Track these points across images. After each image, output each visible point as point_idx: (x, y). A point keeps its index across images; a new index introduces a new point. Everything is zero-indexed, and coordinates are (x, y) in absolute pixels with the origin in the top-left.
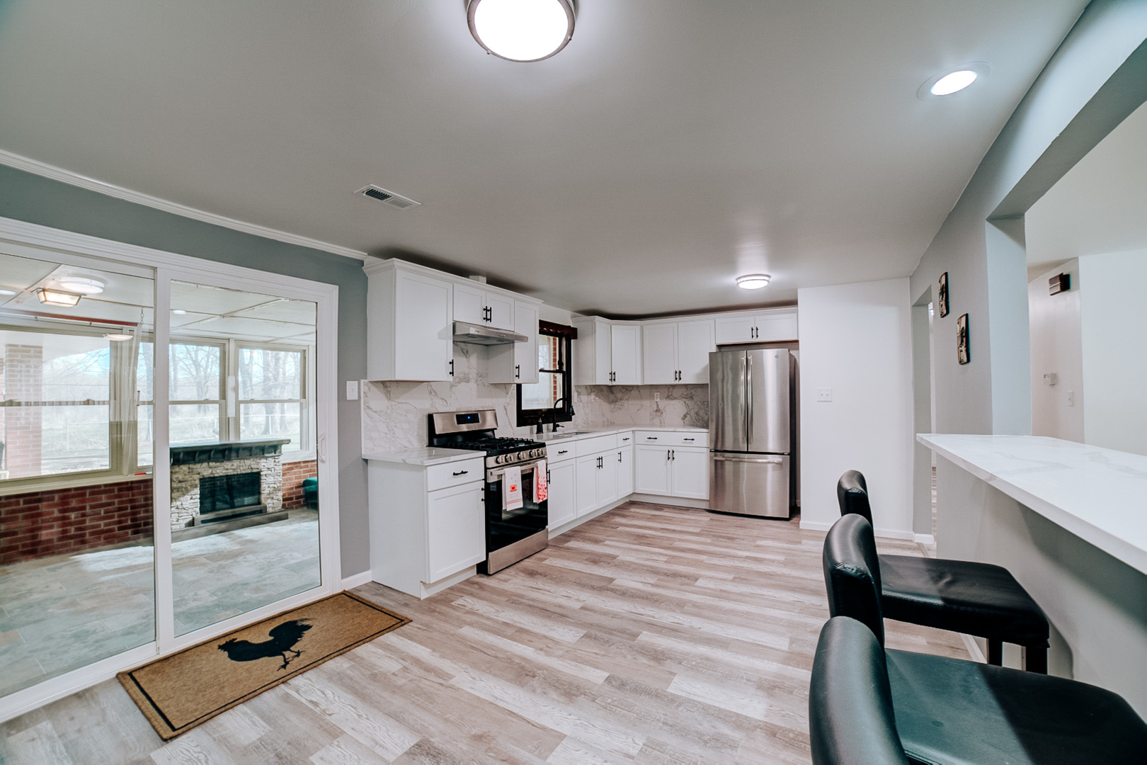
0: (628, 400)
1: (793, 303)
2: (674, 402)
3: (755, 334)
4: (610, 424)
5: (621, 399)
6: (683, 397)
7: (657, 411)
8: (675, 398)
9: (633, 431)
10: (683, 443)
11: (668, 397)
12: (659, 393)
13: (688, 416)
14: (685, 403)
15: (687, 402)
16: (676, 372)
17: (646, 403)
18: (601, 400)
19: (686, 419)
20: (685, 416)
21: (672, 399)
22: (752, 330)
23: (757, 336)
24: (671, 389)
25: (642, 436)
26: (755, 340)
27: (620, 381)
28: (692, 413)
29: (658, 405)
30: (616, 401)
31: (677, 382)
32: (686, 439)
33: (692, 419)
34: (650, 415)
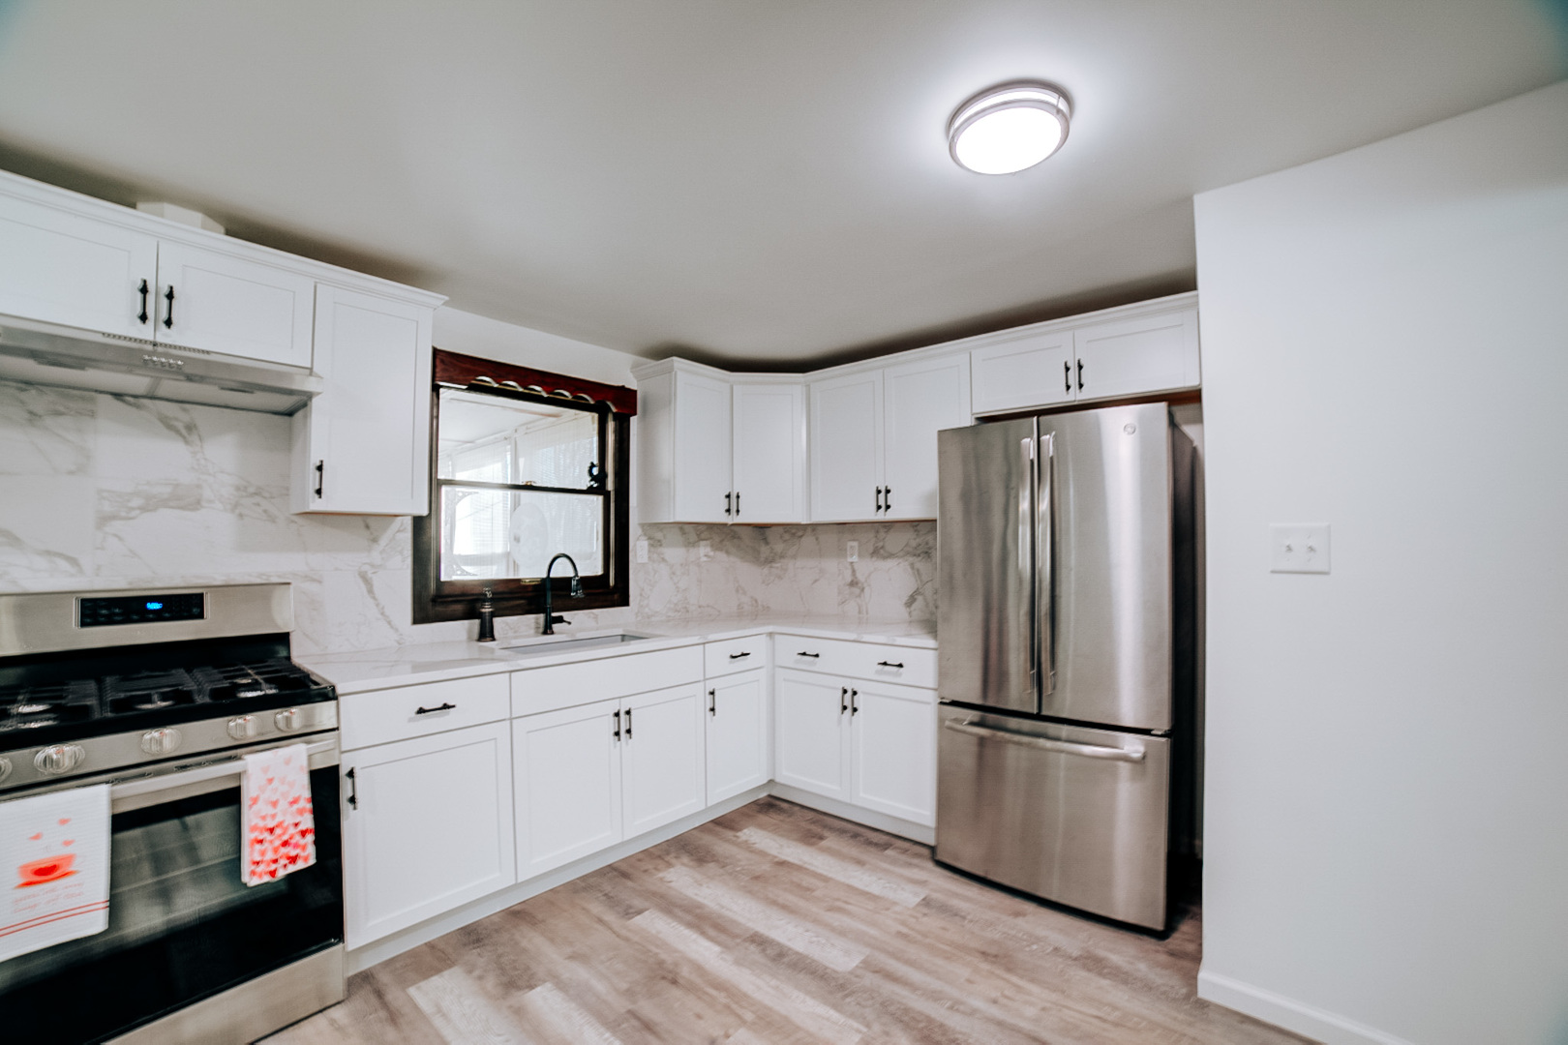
0: (794, 557)
1: (1182, 283)
2: (891, 563)
3: (1073, 381)
4: (755, 613)
5: (782, 557)
6: (908, 553)
7: (853, 584)
8: (891, 556)
9: (771, 635)
10: (877, 672)
11: (877, 553)
12: (855, 544)
13: (920, 599)
14: (912, 565)
15: (918, 565)
16: (879, 492)
17: (831, 565)
18: (732, 559)
19: (914, 606)
20: (912, 600)
21: (885, 558)
22: (1067, 369)
23: (1081, 386)
24: (882, 534)
25: (789, 647)
26: (1075, 396)
27: (750, 514)
28: (928, 590)
29: (854, 571)
30: (773, 561)
31: (881, 516)
32: (885, 664)
33: (927, 605)
34: (839, 593)
